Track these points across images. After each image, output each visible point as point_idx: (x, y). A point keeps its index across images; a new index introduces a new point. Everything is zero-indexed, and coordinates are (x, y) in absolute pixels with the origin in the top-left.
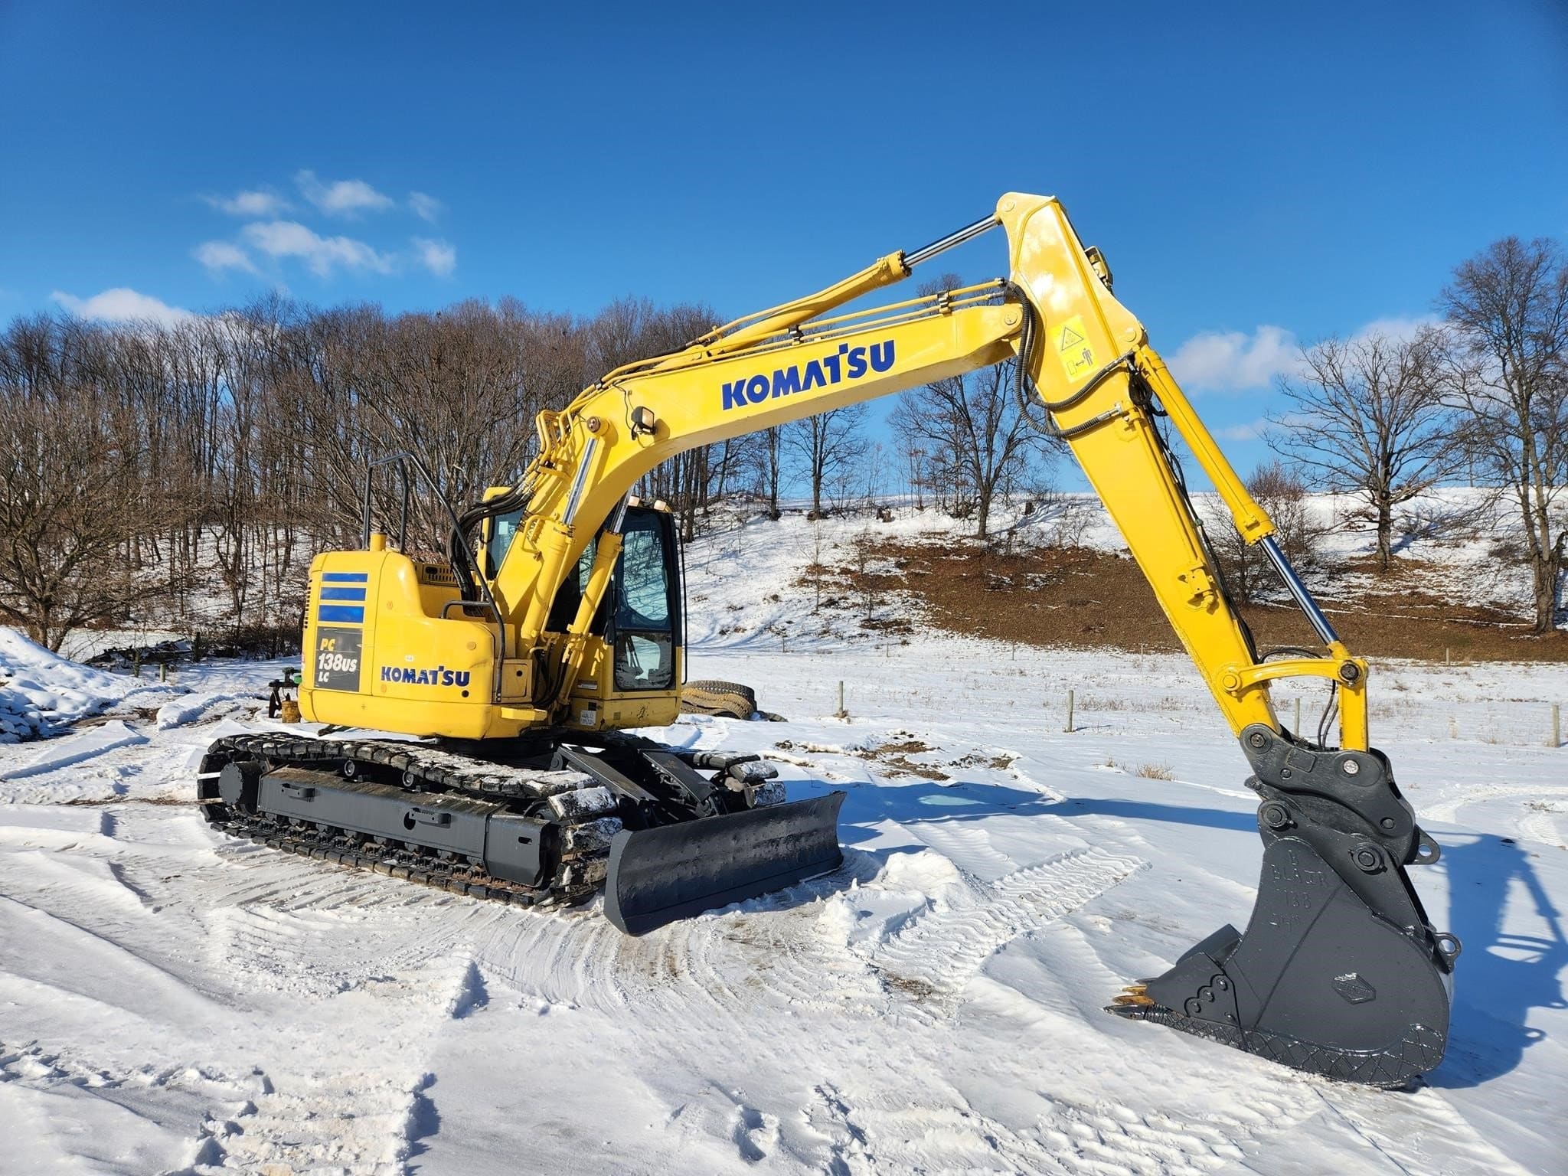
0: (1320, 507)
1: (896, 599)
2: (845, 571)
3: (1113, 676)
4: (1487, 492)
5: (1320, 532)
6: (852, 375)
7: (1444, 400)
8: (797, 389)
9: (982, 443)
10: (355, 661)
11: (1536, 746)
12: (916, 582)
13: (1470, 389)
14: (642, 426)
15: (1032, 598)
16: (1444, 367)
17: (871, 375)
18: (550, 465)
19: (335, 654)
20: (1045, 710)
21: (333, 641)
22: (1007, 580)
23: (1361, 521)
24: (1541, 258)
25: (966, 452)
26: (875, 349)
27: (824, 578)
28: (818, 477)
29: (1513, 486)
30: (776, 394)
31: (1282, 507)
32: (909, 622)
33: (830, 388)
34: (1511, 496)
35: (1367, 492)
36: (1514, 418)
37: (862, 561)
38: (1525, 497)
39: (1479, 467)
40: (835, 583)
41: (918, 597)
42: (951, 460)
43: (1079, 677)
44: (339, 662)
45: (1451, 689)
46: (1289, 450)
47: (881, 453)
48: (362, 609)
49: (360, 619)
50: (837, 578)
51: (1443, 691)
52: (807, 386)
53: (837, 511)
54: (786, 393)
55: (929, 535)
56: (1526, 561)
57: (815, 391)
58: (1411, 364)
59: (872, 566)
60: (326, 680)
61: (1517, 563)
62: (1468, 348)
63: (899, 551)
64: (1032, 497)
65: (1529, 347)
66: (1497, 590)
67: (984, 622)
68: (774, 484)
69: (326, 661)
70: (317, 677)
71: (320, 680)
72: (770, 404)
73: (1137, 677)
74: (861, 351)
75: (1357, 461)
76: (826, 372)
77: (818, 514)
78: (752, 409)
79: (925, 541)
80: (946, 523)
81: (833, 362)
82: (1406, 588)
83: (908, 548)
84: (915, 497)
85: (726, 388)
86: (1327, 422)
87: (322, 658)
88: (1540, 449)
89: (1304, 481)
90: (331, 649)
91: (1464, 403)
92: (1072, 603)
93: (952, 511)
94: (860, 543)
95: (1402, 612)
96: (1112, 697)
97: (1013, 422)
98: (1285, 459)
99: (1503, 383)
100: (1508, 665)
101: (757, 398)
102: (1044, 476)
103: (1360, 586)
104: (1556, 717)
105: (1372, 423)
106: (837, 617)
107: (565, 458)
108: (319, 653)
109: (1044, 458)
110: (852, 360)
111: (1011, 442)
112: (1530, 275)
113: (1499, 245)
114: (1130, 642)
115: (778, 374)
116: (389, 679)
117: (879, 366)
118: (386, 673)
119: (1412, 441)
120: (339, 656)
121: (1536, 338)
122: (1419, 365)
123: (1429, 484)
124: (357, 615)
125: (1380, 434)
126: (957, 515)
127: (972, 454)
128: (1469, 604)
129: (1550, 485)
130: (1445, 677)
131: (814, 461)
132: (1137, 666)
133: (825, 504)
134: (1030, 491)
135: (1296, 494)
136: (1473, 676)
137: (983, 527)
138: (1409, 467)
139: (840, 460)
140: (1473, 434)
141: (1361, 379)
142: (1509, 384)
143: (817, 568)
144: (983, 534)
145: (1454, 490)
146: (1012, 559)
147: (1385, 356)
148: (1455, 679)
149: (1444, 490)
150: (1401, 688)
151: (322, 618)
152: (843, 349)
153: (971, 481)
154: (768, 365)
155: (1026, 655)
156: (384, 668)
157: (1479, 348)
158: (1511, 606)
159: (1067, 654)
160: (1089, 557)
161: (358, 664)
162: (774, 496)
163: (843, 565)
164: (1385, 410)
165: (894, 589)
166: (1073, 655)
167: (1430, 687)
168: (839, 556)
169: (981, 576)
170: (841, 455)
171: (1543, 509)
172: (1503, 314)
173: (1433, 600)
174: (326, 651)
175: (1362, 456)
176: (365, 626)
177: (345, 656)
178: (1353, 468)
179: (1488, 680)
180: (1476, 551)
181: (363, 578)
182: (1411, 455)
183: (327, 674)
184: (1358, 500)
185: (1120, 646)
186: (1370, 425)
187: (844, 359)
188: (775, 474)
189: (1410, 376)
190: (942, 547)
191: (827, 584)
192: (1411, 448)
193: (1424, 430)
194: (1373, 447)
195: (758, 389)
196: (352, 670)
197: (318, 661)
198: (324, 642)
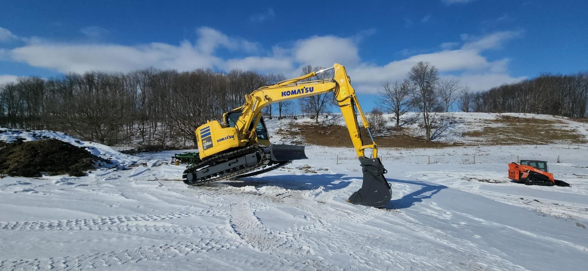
0: (386, 116)
1: (299, 137)
2: (287, 131)
3: (345, 153)
4: (417, 113)
5: (386, 122)
6: (306, 92)
7: (409, 95)
8: (296, 94)
9: (316, 102)
11: (426, 164)
12: (303, 133)
13: (414, 93)
14: (266, 98)
15: (328, 136)
16: (409, 88)
17: (309, 93)
18: (248, 105)
20: (332, 160)
22: (322, 132)
23: (394, 119)
24: (427, 66)
25: (313, 104)
26: (310, 88)
27: (282, 132)
28: (280, 109)
29: (422, 112)
30: (292, 94)
31: (378, 116)
32: (301, 142)
33: (302, 94)
34: (422, 114)
35: (395, 113)
36: (422, 99)
37: (291, 129)
38: (424, 115)
39: (416, 108)
40: (285, 133)
41: (303, 136)
42: (310, 106)
43: (338, 153)
45: (411, 154)
46: (379, 104)
47: (294, 104)
50: (285, 132)
51: (409, 154)
52: (298, 93)
53: (285, 117)
54: (294, 94)
55: (305, 122)
56: (424, 127)
57: (299, 95)
58: (403, 87)
59: (293, 130)
61: (423, 128)
62: (413, 84)
63: (299, 126)
64: (327, 114)
65: (425, 84)
66: (419, 133)
67: (318, 142)
68: (270, 111)
69: (205, 145)
70: (204, 148)
72: (290, 96)
73: (350, 153)
74: (308, 88)
75: (393, 107)
76: (301, 91)
77: (280, 118)
78: (287, 97)
79: (304, 124)
80: (309, 120)
81: (302, 90)
82: (402, 133)
83: (301, 125)
84: (302, 114)
85: (282, 93)
86: (387, 99)
88: (427, 105)
89: (382, 111)
91: (413, 95)
92: (336, 137)
93: (310, 117)
94: (290, 124)
95: (401, 138)
96: (345, 157)
97: (323, 98)
98: (378, 106)
99: (420, 91)
100: (421, 148)
101: (289, 95)
102: (330, 110)
103: (393, 133)
104: (429, 158)
105: (396, 99)
106: (286, 141)
107: (250, 103)
108: (203, 144)
109: (330, 106)
110: (306, 90)
111: (323, 103)
112: (425, 69)
113: (419, 63)
114: (348, 146)
115: (292, 91)
117: (311, 91)
119: (403, 103)
121: (426, 82)
122: (404, 87)
123: (406, 112)
124: (209, 134)
125: (397, 101)
126: (311, 118)
127: (314, 105)
128: (414, 136)
129: (429, 112)
130: (409, 151)
131: (280, 106)
132: (350, 150)
133: (282, 115)
134: (327, 113)
135: (381, 114)
136: (415, 151)
137: (317, 120)
138: (403, 108)
139: (286, 106)
140: (414, 102)
141: (393, 90)
142: (421, 91)
143: (281, 130)
144: (317, 122)
145: (411, 113)
146: (324, 128)
147: (398, 85)
148: (411, 152)
149: (409, 113)
150: (401, 154)
152: (304, 87)
153: (314, 111)
154: (290, 89)
155: (327, 149)
156: (218, 141)
157: (415, 84)
158: (422, 137)
159: (335, 148)
160: (340, 127)
161: (212, 142)
162: (270, 113)
163: (287, 129)
164: (398, 96)
165: (298, 135)
166: (336, 148)
167: (406, 153)
168: (286, 127)
169: (317, 131)
170: (286, 105)
171: (428, 117)
172: (420, 77)
173: (407, 136)
174: (204, 143)
175: (394, 106)
176: (212, 135)
177: (209, 142)
178: (392, 108)
179: (417, 151)
180: (416, 125)
181: (209, 127)
182: (403, 106)
183: (206, 147)
184: (393, 115)
185: (346, 146)
186: (395, 99)
187: (304, 89)
188: (271, 109)
189: (403, 89)
190: (308, 125)
191: (283, 134)
192: (403, 104)
193: (405, 101)
194: (396, 104)
195: (288, 93)
196: (211, 144)
197: (203, 146)
198: (204, 142)
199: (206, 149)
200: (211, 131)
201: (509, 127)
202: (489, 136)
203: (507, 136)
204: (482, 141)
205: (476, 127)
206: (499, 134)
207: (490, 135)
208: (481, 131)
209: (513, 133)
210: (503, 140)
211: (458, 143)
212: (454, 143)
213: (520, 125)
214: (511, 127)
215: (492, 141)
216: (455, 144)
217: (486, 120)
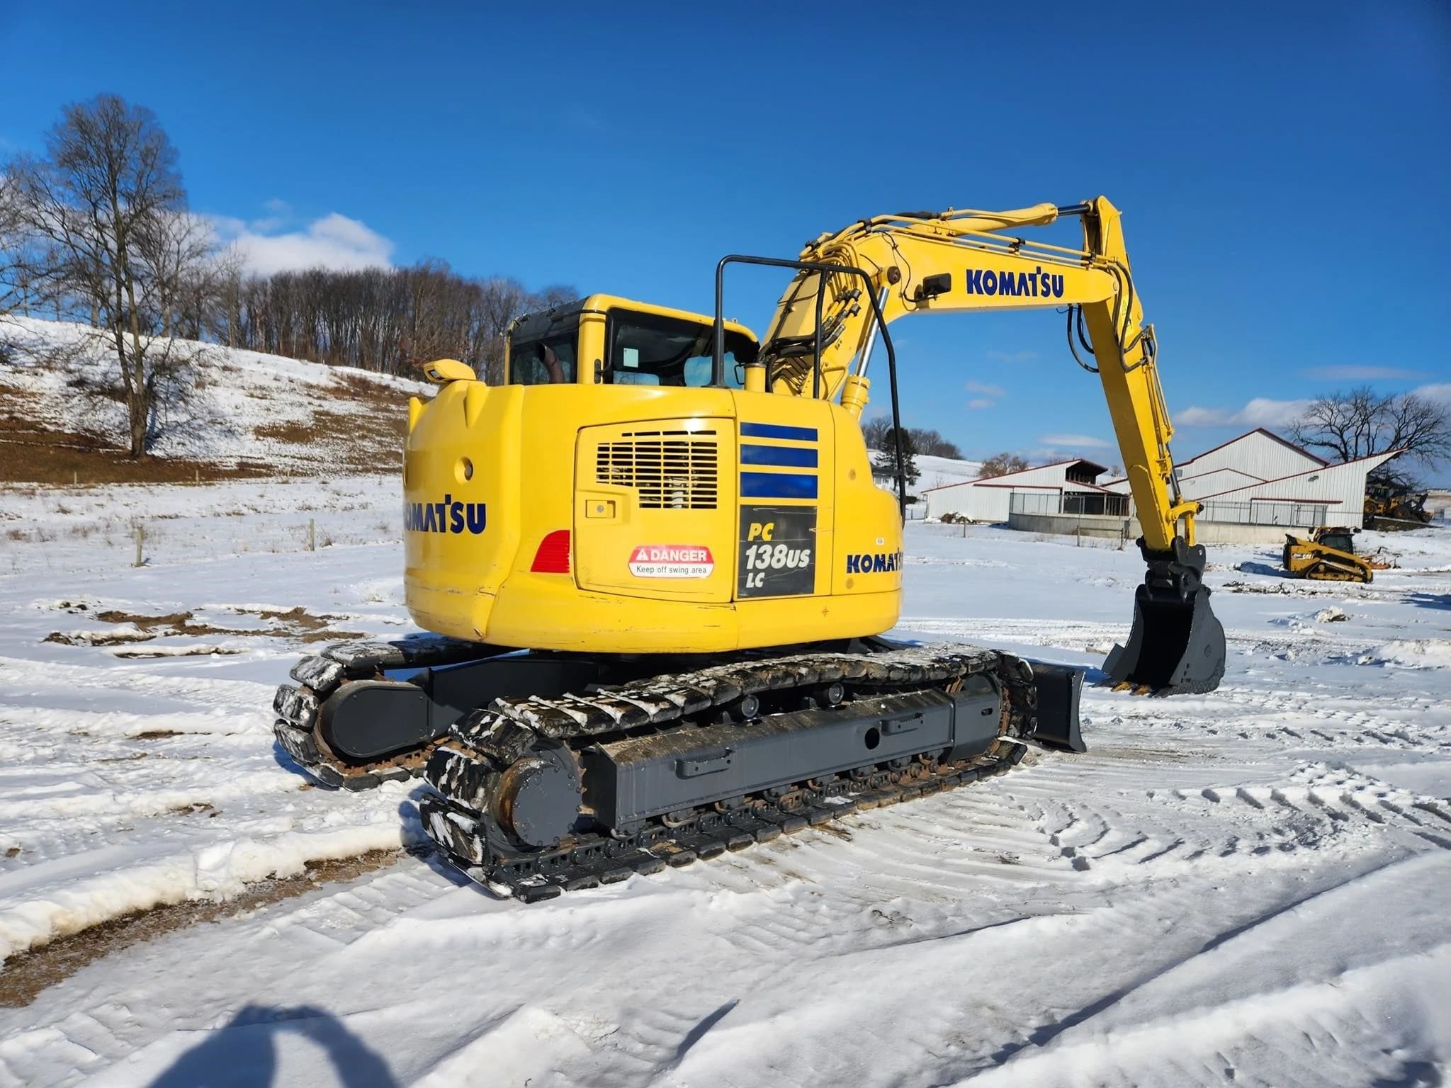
10: (807, 552)
19: (773, 545)
21: (770, 526)
33: (1032, 300)
44: (782, 557)
48: (814, 478)
49: (813, 494)
56: (101, 392)
57: (1024, 299)
60: (759, 584)
61: (94, 394)
66: (86, 418)
69: (759, 556)
70: (742, 582)
71: (750, 585)
87: (751, 552)
90: (767, 537)
95: (6, 436)
101: (991, 291)
108: (746, 545)
116: (857, 571)
118: (853, 564)
120: (783, 547)
124: (809, 487)
128: (67, 431)
151: (746, 492)
156: (850, 557)
158: (104, 434)
161: (812, 557)
173: (32, 426)
174: (759, 541)
176: (821, 502)
177: (792, 546)
180: (54, 381)
181: (811, 434)
183: (762, 575)
196: (802, 565)
197: (744, 560)
198: (755, 529)
199: (755, 593)
200: (821, 472)
201: (376, 414)
202: (337, 444)
203: (380, 443)
204: (322, 460)
205: (288, 409)
206: (359, 437)
207: (337, 438)
208: (310, 424)
209: (391, 435)
210: (374, 456)
211: (252, 465)
212: (239, 464)
213: (401, 412)
214: (380, 415)
215: (351, 460)
216: (245, 470)
217: (310, 386)
